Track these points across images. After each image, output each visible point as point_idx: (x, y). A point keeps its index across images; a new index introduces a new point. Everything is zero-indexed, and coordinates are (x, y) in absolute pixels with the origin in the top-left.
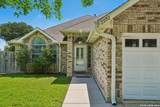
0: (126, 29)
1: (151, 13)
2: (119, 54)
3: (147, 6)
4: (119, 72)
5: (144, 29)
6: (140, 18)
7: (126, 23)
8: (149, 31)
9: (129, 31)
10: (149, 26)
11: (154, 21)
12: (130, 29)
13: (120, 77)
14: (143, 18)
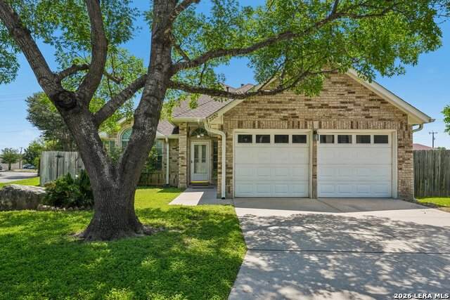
0: (237, 125)
1: (261, 110)
2: (229, 149)
3: (257, 102)
4: (229, 168)
5: (254, 124)
6: (249, 114)
7: (236, 119)
8: (259, 127)
9: (239, 127)
10: (259, 122)
11: (264, 117)
12: (240, 125)
13: (231, 173)
14: (253, 114)
